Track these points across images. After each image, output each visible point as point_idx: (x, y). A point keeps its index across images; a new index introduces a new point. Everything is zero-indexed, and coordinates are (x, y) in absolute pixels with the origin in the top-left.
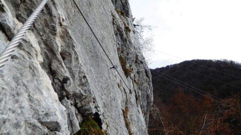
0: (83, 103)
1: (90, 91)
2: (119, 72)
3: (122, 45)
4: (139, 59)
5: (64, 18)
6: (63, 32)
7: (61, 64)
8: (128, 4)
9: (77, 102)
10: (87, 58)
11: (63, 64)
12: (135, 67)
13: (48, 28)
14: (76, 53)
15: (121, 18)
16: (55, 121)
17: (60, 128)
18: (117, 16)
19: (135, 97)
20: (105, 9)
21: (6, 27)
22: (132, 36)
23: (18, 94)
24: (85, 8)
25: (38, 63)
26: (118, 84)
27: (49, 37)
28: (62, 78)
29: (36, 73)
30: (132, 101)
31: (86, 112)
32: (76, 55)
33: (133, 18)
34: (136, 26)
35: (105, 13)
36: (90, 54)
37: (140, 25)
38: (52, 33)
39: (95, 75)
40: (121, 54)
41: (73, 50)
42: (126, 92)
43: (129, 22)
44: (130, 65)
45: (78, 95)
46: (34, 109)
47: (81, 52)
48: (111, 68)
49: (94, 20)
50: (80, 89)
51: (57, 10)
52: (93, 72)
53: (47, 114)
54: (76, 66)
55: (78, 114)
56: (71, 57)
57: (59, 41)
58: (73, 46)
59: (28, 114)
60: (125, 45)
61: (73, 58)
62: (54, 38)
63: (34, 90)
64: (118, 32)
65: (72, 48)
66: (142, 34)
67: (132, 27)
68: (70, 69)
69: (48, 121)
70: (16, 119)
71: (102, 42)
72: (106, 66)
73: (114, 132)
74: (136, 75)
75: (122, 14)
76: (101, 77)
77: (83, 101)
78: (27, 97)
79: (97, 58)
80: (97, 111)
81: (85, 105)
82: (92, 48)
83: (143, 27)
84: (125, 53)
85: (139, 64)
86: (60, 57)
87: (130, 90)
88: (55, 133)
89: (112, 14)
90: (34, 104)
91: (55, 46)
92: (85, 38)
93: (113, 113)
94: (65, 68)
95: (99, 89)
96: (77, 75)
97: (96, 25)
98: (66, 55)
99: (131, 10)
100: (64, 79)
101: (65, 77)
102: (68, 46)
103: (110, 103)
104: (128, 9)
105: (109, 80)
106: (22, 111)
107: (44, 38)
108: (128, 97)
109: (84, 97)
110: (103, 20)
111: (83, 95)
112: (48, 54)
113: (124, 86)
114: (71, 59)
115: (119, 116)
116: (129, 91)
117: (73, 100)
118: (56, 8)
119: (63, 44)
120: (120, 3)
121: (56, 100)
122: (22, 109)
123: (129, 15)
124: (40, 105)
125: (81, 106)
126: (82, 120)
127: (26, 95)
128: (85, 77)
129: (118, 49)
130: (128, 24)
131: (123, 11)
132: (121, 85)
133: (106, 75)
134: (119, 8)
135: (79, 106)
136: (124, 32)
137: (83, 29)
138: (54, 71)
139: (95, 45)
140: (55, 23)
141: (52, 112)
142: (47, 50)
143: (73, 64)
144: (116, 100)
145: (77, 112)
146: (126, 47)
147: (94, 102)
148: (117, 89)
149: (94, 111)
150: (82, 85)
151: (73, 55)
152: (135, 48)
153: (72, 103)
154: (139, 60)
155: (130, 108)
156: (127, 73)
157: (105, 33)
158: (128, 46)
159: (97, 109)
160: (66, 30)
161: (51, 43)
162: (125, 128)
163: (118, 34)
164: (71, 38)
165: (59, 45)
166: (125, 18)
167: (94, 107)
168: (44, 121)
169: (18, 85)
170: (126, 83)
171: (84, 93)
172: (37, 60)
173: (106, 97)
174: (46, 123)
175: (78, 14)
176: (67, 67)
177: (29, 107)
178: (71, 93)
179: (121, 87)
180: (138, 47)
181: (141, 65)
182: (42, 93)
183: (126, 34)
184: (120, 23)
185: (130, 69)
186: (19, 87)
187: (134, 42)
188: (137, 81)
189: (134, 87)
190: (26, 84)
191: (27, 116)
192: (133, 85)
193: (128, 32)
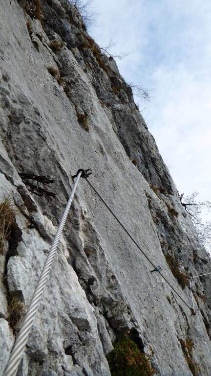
0: (115, 312)
1: (121, 296)
2: (168, 279)
3: (168, 237)
4: (200, 256)
5: (86, 210)
6: (86, 225)
7: (85, 261)
8: (168, 176)
9: (106, 309)
10: (116, 256)
11: (88, 261)
12: (195, 270)
13: (71, 223)
14: (101, 248)
15: (160, 197)
16: (85, 318)
17: (90, 329)
18: (154, 196)
19: (203, 324)
20: (135, 190)
21: (39, 225)
22: (182, 222)
23: (51, 286)
24: (108, 194)
25: (65, 258)
26: (168, 298)
27: (72, 232)
28: (88, 277)
29: (65, 268)
30: (199, 330)
31: (120, 327)
32: (101, 251)
33: (180, 194)
34: (187, 206)
35: (135, 194)
36: (120, 252)
37: (192, 203)
38: (74, 227)
39: (128, 279)
40: (168, 252)
41: (98, 244)
42: (184, 313)
43: (174, 201)
44: (185, 268)
45: (107, 300)
46: (65, 303)
47: (107, 248)
48: (152, 271)
49: (120, 207)
50: (109, 292)
51: (79, 203)
52: (125, 275)
53: (76, 310)
54: (102, 264)
55: (109, 328)
56: (96, 253)
57: (82, 236)
58: (98, 240)
59: (61, 306)
60: (172, 237)
61: (98, 255)
62: (77, 233)
63: (64, 283)
64: (159, 219)
65: (96, 243)
66: (199, 216)
67: (179, 209)
68: (95, 267)
69: (79, 317)
70: (52, 309)
71: (135, 235)
72: (143, 268)
73: (167, 370)
74: (198, 284)
75: (162, 191)
76: (137, 284)
77: (115, 309)
78: (59, 289)
79: (130, 257)
80: (134, 326)
81: (118, 315)
82: (121, 243)
83: (198, 206)
84: (175, 249)
85: (200, 264)
86: (84, 253)
87: (192, 310)
88: (86, 333)
89: (146, 194)
90: (65, 297)
91: (78, 241)
92: (110, 231)
93: (162, 339)
94: (90, 266)
95: (135, 299)
96: (104, 274)
97: (125, 213)
98: (90, 251)
99: (174, 184)
100: (89, 279)
101: (91, 277)
102: (92, 241)
103: (156, 323)
104: (170, 183)
105: (150, 288)
106: (55, 302)
107: (67, 234)
108: (189, 321)
109: (115, 303)
110: (133, 204)
111: (113, 301)
112: (72, 251)
113: (179, 301)
114: (96, 255)
115: (174, 346)
116: (189, 310)
117: (102, 307)
118: (77, 201)
119: (87, 239)
120: (157, 177)
121: (84, 298)
122: (56, 300)
123: (172, 191)
124: (70, 299)
125: (111, 315)
126: (115, 338)
127: (58, 287)
128: (113, 277)
129: (163, 244)
130: (173, 204)
131: (162, 187)
132: (174, 300)
133: (145, 281)
134: (156, 184)
135: (109, 316)
136: (168, 217)
137: (107, 220)
138: (78, 269)
139: (124, 239)
140: (77, 217)
141: (81, 308)
142: (71, 246)
143: (99, 261)
144: (165, 320)
145: (108, 325)
146: (174, 239)
147: (129, 313)
148: (165, 303)
149: (130, 326)
150: (111, 287)
151: (98, 251)
152: (189, 239)
153: (101, 311)
154: (199, 258)
155: (196, 342)
156: (182, 281)
157: (139, 222)
158: (178, 237)
159: (134, 323)
160: (89, 223)
161: (74, 238)
162: (188, 371)
163: (160, 221)
164: (94, 231)
165: (82, 240)
166: (168, 197)
167: (129, 319)
168: (74, 316)
169: (51, 277)
170: (183, 297)
171: (114, 298)
172: (64, 255)
173: (147, 312)
174: (76, 319)
175: (100, 202)
176: (92, 266)
177: (61, 300)
178: (99, 297)
179: (175, 304)
180: (195, 237)
181: (204, 266)
182: (71, 288)
183: (172, 219)
184: (160, 206)
185: (187, 274)
186: (52, 279)
187: (187, 231)
188: (202, 294)
189: (198, 304)
190: (57, 277)
191: (60, 308)
192: (196, 300)
193: (175, 217)
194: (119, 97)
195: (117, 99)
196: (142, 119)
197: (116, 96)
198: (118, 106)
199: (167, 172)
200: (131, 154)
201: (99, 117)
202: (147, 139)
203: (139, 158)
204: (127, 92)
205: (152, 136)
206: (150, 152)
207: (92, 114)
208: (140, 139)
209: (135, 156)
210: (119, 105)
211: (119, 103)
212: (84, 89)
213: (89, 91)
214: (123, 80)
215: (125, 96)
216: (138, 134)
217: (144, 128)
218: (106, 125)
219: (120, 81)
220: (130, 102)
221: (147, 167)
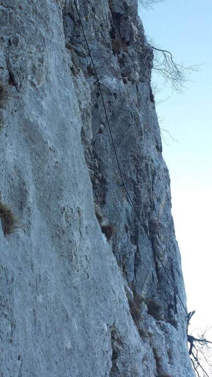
8: (176, 274)
75: (153, 310)
104: (176, 291)
120: (152, 269)
123: (176, 312)
134: (145, 287)
166: (163, 328)
194: (122, 62)
195: (116, 65)
196: (156, 127)
197: (115, 59)
198: (111, 82)
199: (177, 263)
200: (108, 200)
201: (49, 98)
202: (154, 174)
203: (123, 215)
204: (141, 57)
205: (166, 170)
206: (153, 207)
207: (33, 84)
208: (139, 171)
209: (116, 209)
210: (115, 79)
211: (116, 76)
212: (35, 11)
213: (45, 20)
214: (140, 28)
215: (134, 66)
216: (138, 159)
217: (153, 147)
218: (63, 127)
219: (135, 28)
220: (141, 81)
221: (135, 240)
